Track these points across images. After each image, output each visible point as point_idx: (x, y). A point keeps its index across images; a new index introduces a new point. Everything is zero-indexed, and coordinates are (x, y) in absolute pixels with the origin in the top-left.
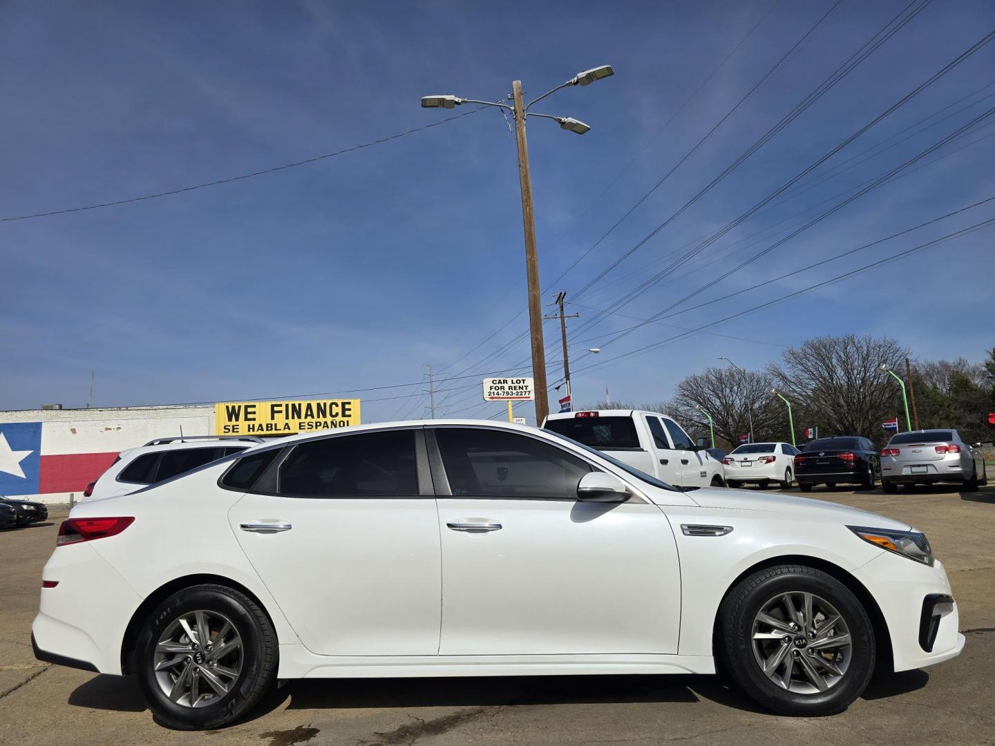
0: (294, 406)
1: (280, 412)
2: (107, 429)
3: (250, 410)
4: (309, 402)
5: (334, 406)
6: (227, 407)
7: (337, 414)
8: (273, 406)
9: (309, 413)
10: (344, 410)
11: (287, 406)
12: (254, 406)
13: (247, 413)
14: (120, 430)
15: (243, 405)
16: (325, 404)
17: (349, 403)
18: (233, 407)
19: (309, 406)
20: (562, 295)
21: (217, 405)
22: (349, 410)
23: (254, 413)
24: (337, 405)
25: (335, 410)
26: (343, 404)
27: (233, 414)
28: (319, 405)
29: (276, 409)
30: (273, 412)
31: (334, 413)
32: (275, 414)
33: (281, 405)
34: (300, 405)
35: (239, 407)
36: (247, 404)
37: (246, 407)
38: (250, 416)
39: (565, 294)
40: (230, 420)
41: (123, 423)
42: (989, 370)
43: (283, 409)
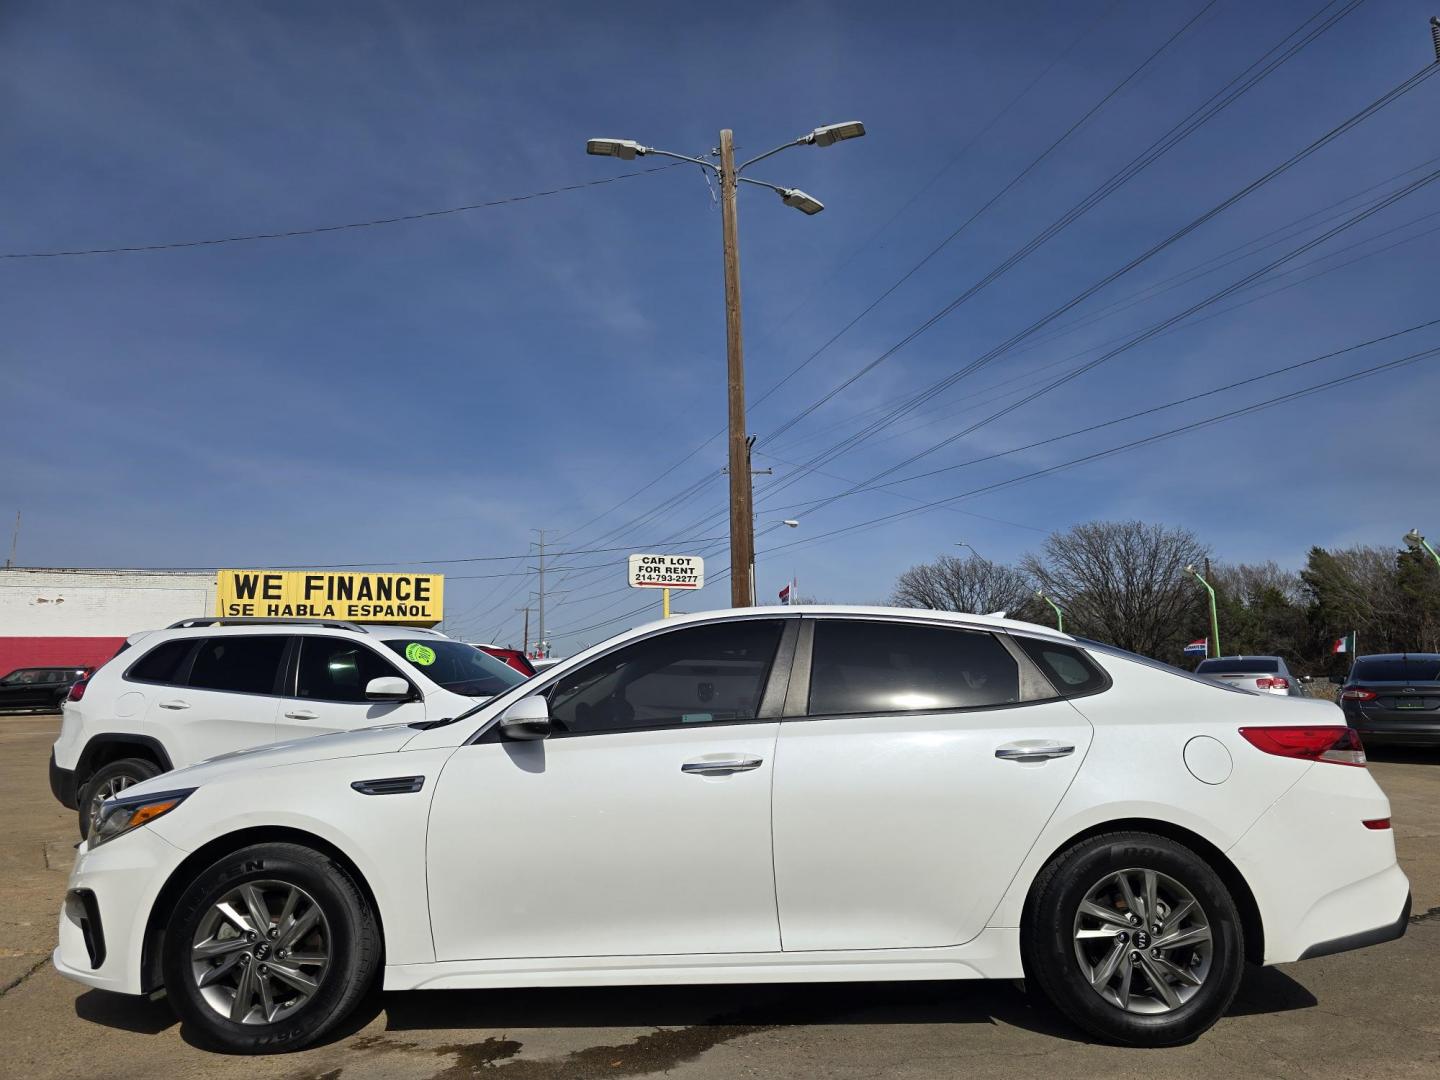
0: (341, 579)
1: (321, 588)
2: (41, 601)
3: (272, 582)
4: (366, 575)
5: (403, 583)
6: (237, 577)
7: (408, 596)
8: (309, 579)
9: (365, 592)
10: (418, 590)
11: (331, 579)
12: (280, 578)
13: (267, 587)
14: (61, 604)
15: (262, 575)
16: (390, 580)
17: (427, 580)
18: (247, 577)
19: (365, 582)
20: (750, 441)
21: (220, 572)
22: (427, 590)
23: (279, 587)
24: (408, 582)
25: (405, 589)
26: (418, 581)
27: (245, 587)
28: (380, 580)
29: (313, 583)
30: (309, 588)
31: (403, 594)
32: (312, 591)
33: (321, 578)
34: (351, 579)
35: (256, 578)
36: (268, 573)
37: (267, 578)
38: (271, 592)
39: (755, 439)
40: (240, 596)
41: (66, 593)
42: (1307, 581)
43: (325, 583)
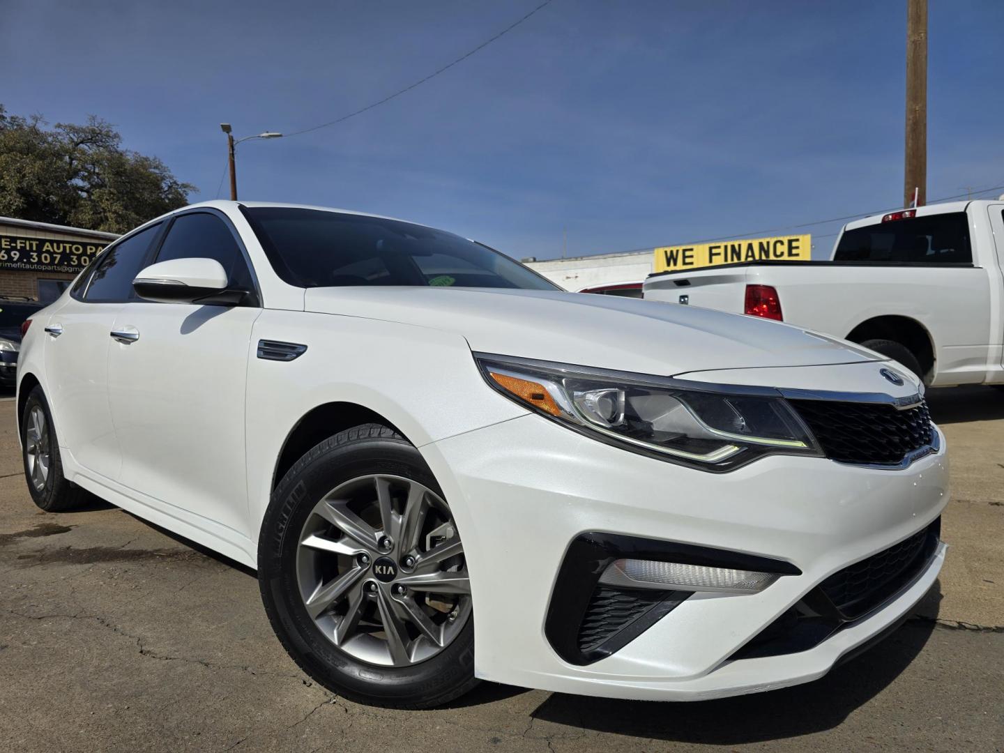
0: (733, 247)
1: (719, 254)
2: (568, 278)
3: (688, 253)
4: (750, 242)
5: (778, 245)
6: (666, 252)
7: (782, 254)
8: (711, 249)
9: (750, 254)
10: (790, 248)
11: (726, 247)
12: (692, 250)
13: (684, 257)
14: (578, 279)
15: (681, 249)
16: (768, 243)
17: (797, 240)
18: (672, 252)
19: (750, 247)
21: (656, 251)
22: (797, 248)
23: (692, 256)
24: (782, 243)
25: (780, 248)
26: (790, 242)
27: (671, 259)
28: (761, 244)
29: (714, 251)
30: (711, 255)
31: (778, 253)
32: (714, 257)
33: (719, 247)
34: (740, 245)
35: (677, 251)
36: (685, 247)
37: (684, 251)
38: (688, 260)
40: (669, 264)
41: (579, 272)
43: (722, 250)
